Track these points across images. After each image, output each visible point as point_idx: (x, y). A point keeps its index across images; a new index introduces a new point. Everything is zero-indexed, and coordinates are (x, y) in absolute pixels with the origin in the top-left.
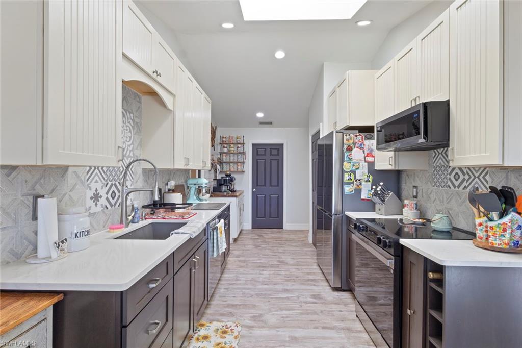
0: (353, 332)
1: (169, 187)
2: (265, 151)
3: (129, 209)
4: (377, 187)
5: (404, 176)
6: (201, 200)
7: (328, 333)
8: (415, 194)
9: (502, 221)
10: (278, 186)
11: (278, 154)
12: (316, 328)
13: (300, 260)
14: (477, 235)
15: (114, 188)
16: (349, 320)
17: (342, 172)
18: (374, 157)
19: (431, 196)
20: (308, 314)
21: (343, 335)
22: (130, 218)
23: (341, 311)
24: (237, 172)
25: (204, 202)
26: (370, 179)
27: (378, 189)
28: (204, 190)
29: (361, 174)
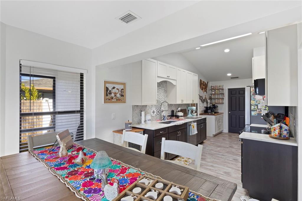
1: (178, 110)
2: (236, 92)
3: (162, 116)
6: (193, 115)
10: (244, 111)
11: (244, 94)
15: (158, 110)
17: (251, 105)
22: (162, 119)
24: (220, 103)
25: (194, 116)
26: (266, 109)
28: (194, 112)
29: (261, 106)
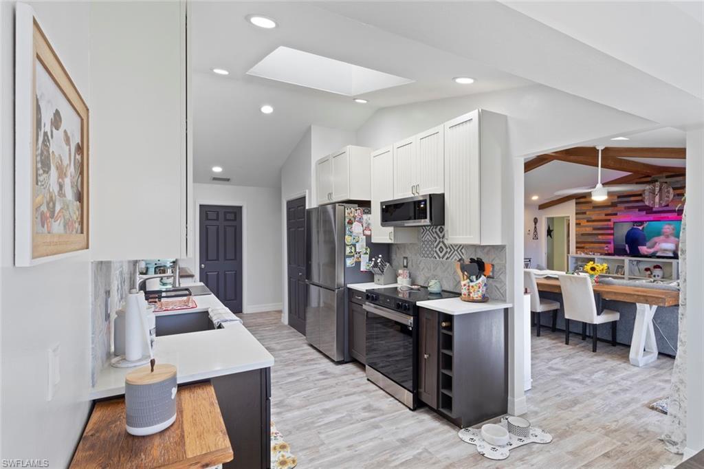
0: (370, 392)
2: (218, 215)
4: (376, 260)
5: (394, 248)
7: (352, 398)
8: (405, 264)
9: (478, 282)
10: (235, 259)
11: (235, 220)
12: (340, 397)
13: (285, 344)
14: (463, 293)
16: (363, 385)
17: (344, 245)
18: (370, 230)
19: (420, 265)
20: (326, 389)
21: (365, 397)
23: (353, 380)
26: (368, 252)
27: (378, 261)
28: (169, 271)
29: (361, 247)
